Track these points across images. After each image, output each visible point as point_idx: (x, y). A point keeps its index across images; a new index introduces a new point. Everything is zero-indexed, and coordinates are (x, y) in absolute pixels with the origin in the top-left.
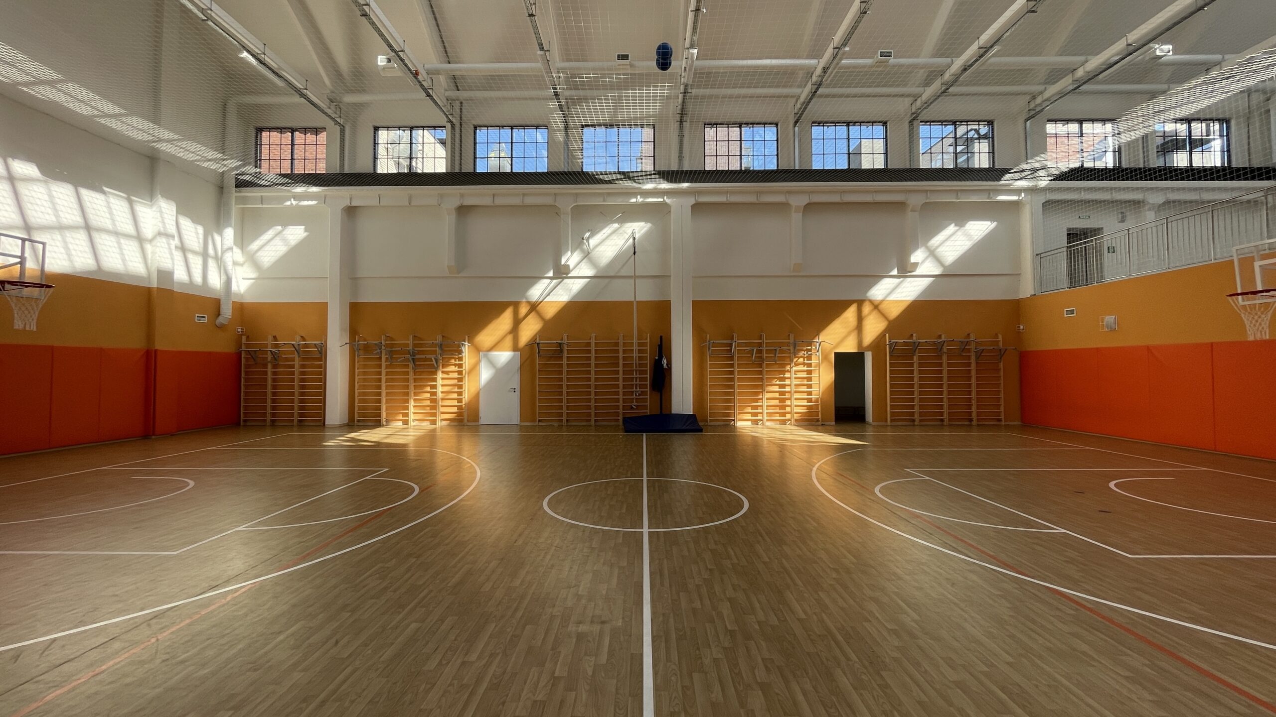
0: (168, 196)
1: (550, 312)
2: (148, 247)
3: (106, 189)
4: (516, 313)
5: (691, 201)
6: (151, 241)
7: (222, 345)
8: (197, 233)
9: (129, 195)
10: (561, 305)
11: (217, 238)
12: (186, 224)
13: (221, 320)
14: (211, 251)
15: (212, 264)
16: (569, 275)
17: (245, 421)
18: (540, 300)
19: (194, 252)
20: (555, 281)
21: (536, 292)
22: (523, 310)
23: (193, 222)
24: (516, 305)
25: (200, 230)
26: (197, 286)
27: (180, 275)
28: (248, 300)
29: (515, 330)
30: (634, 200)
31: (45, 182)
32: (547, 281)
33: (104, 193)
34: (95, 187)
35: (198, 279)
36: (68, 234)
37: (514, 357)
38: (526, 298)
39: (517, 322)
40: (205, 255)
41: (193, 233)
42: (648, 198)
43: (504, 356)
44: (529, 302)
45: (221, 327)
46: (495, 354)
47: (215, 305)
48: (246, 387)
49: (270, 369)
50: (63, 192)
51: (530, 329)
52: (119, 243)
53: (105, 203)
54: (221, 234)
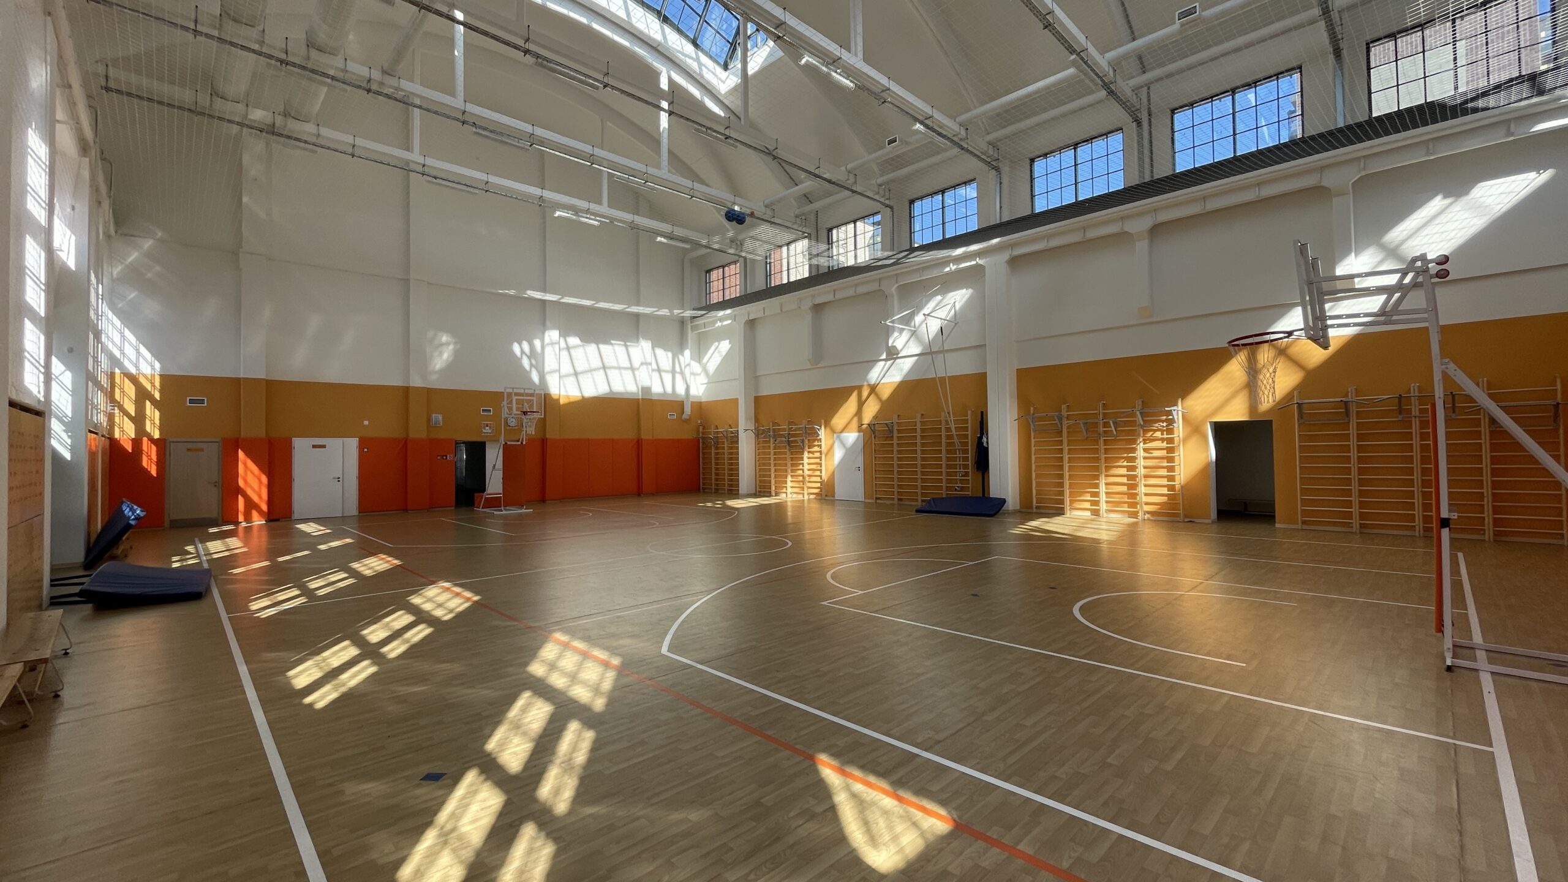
0: (646, 338)
1: (886, 393)
2: (637, 373)
3: (613, 342)
4: (860, 395)
5: (1006, 256)
6: (638, 369)
7: (687, 434)
8: (668, 358)
9: (625, 342)
10: (895, 386)
11: (680, 357)
12: (660, 352)
13: (684, 416)
14: (678, 369)
15: (678, 377)
16: (899, 356)
17: (703, 489)
18: (877, 382)
19: (666, 371)
20: (889, 363)
21: (874, 375)
22: (865, 393)
23: (665, 350)
24: (859, 388)
25: (670, 354)
26: (669, 394)
27: (657, 389)
28: (704, 400)
29: (859, 413)
30: (947, 269)
31: (583, 346)
32: (882, 363)
33: (612, 344)
34: (607, 342)
35: (669, 390)
36: (594, 373)
37: (859, 436)
38: (867, 382)
39: (861, 404)
40: (673, 372)
41: (664, 357)
42: (961, 263)
43: (852, 437)
44: (869, 385)
45: (686, 421)
46: (844, 435)
47: (681, 404)
48: (704, 464)
49: (713, 451)
50: (592, 348)
51: (871, 410)
52: (621, 374)
53: (612, 351)
54: (683, 355)
